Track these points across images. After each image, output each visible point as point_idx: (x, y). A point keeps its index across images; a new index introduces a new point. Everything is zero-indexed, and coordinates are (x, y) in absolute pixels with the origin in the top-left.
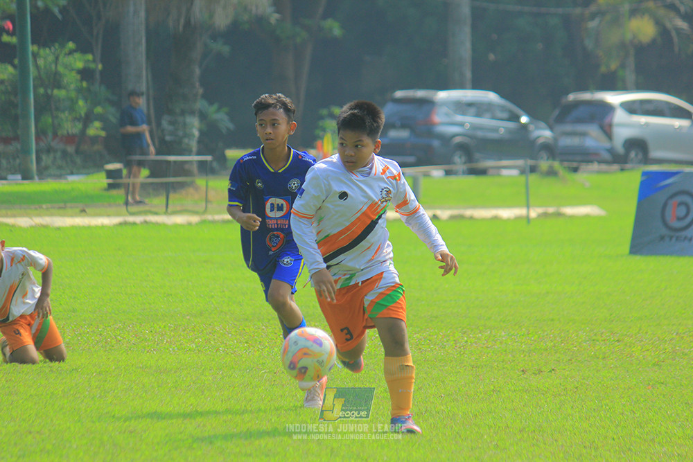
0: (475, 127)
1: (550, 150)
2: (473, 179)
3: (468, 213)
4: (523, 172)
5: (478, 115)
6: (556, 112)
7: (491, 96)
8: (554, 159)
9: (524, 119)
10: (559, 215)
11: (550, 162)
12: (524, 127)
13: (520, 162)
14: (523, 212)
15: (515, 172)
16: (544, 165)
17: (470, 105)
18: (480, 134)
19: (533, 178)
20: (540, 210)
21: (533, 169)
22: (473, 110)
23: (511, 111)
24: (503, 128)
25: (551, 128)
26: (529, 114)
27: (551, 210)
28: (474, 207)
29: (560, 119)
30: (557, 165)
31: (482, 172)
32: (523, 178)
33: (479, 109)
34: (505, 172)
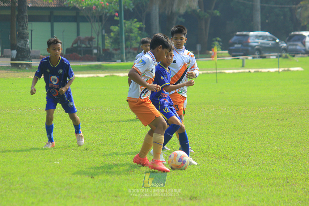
0: (262, 43)
1: (286, 50)
2: (261, 60)
3: (260, 70)
4: (277, 57)
5: (263, 39)
6: (288, 38)
7: (267, 34)
8: (287, 53)
9: (278, 41)
10: (289, 70)
11: (286, 54)
12: (278, 43)
13: (276, 54)
14: (277, 69)
15: (275, 57)
16: (284, 55)
17: (260, 36)
18: (263, 45)
19: (280, 59)
20: (283, 69)
21: (280, 56)
22: (261, 38)
23: (273, 38)
24: (271, 43)
25: (286, 43)
26: (279, 39)
27: (286, 69)
28: (262, 68)
29: (289, 40)
30: (288, 55)
31: (264, 57)
32: (277, 59)
33: (263, 37)
34: (271, 57)
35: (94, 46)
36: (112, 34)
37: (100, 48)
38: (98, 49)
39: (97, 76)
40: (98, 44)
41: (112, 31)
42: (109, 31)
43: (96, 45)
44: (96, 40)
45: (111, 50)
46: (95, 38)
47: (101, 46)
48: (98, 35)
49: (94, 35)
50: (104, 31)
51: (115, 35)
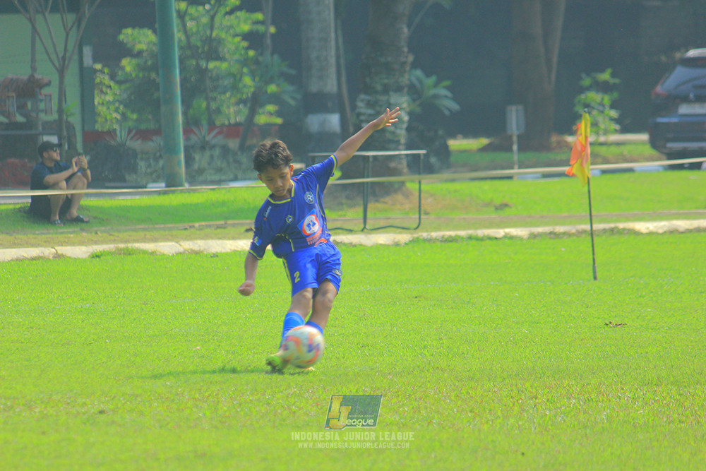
35: (43, 117)
36: (128, 64)
37: (70, 127)
38: (65, 133)
39: (58, 256)
40: (60, 111)
41: (126, 51)
42: (113, 53)
43: (55, 116)
44: (53, 91)
45: (121, 135)
46: (49, 84)
47: (75, 120)
48: (61, 72)
49: (46, 72)
50: (88, 51)
51: (141, 68)
